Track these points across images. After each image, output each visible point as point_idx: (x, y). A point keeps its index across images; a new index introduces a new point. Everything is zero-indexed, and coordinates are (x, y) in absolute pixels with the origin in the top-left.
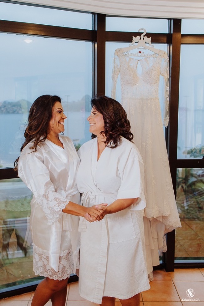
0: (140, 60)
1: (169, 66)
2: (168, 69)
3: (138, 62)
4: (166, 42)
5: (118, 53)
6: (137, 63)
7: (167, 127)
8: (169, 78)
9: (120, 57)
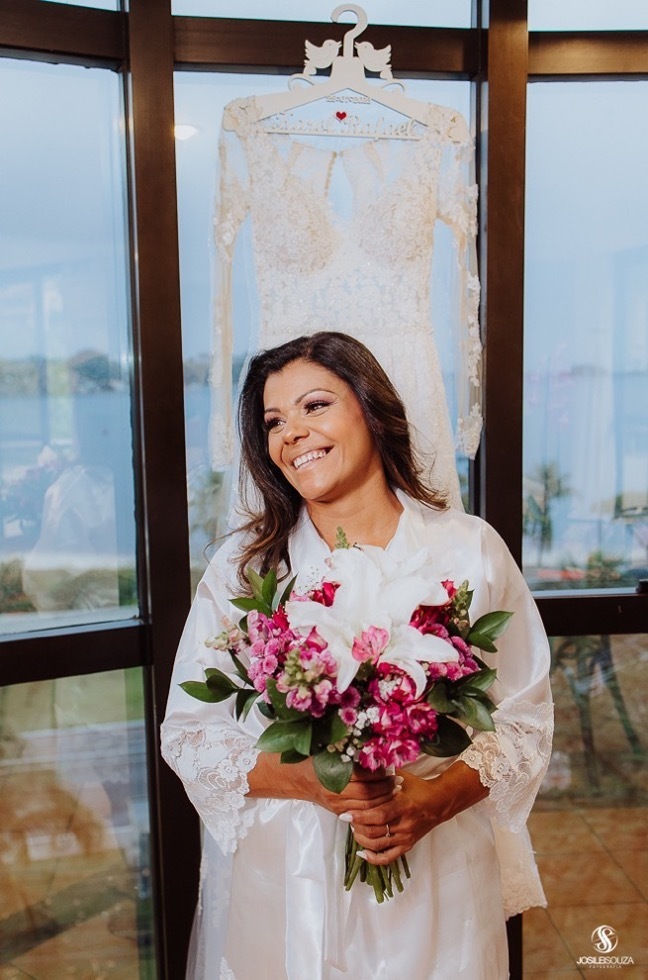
0: (341, 154)
1: (478, 181)
2: (472, 192)
3: (332, 162)
4: (459, 67)
5: (236, 119)
6: (330, 169)
7: (473, 458)
8: (478, 238)
9: (249, 140)
